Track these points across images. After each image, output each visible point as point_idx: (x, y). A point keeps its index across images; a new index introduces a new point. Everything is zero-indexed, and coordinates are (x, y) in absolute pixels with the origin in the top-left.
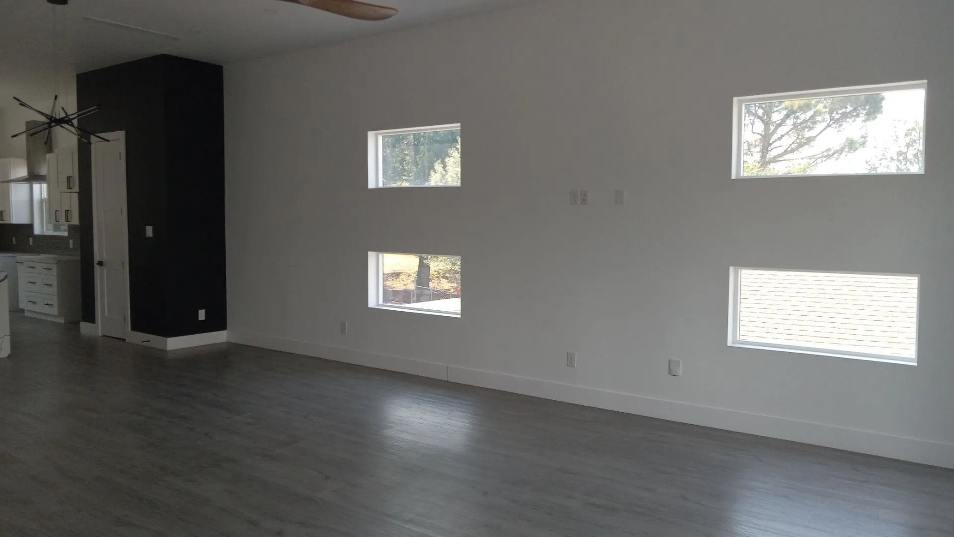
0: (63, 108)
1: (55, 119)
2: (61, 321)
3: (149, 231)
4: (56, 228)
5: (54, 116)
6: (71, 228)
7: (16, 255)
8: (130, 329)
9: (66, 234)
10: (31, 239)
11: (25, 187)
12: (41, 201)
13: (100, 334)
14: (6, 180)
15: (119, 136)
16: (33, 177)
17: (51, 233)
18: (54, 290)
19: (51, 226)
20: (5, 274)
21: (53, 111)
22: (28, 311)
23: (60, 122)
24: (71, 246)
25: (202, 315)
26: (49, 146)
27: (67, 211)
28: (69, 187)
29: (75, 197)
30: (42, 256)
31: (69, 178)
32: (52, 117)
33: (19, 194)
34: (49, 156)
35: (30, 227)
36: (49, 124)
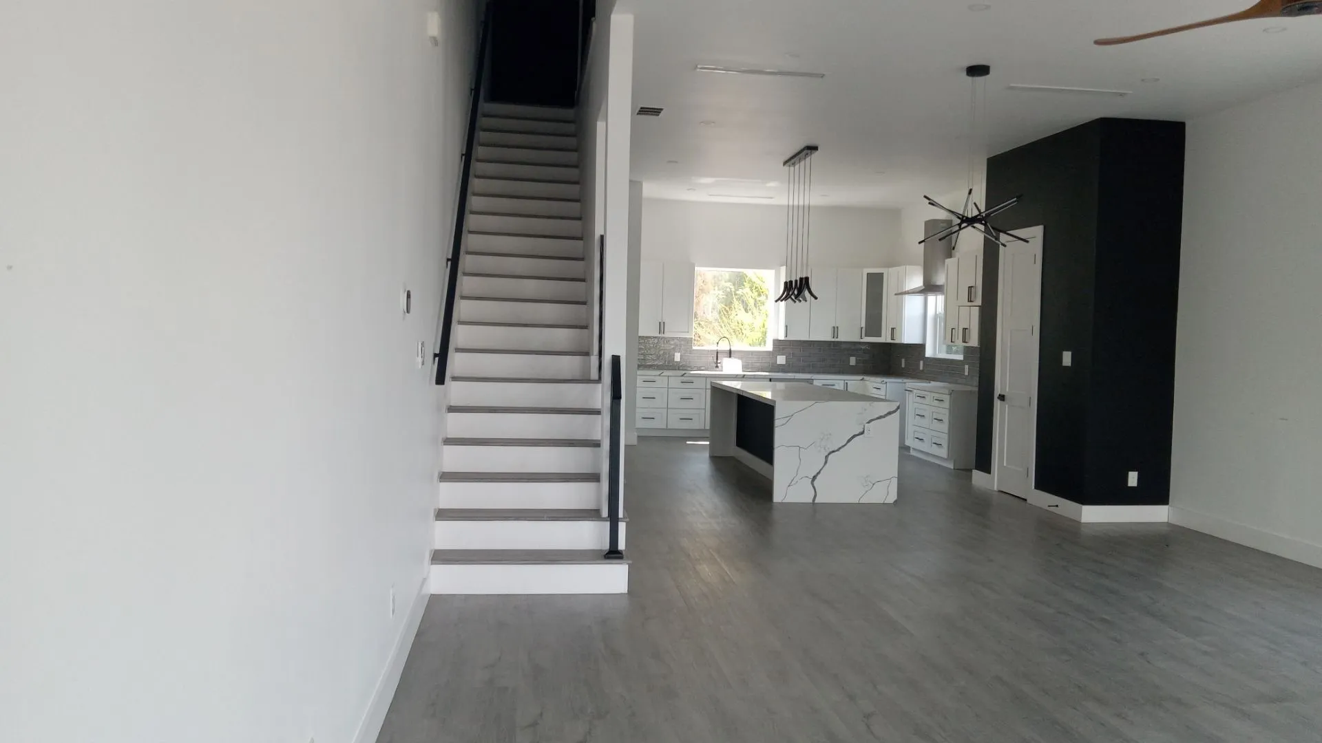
0: (975, 204)
1: (967, 218)
2: (951, 466)
3: (1067, 358)
4: (949, 351)
5: (966, 215)
6: (968, 351)
7: (905, 380)
8: (1033, 487)
9: (960, 357)
10: (921, 363)
11: (919, 299)
12: (936, 316)
13: (996, 488)
14: (900, 292)
15: (1035, 233)
16: (929, 287)
17: (943, 355)
18: (945, 427)
19: (944, 347)
20: (898, 404)
21: (964, 212)
22: (914, 449)
23: (971, 221)
24: (966, 374)
25: (1133, 479)
26: (950, 251)
27: (965, 329)
28: (970, 300)
29: (975, 312)
30: (933, 384)
31: (970, 288)
32: (963, 216)
33: (913, 307)
34: (948, 261)
35: (921, 347)
36: (960, 225)
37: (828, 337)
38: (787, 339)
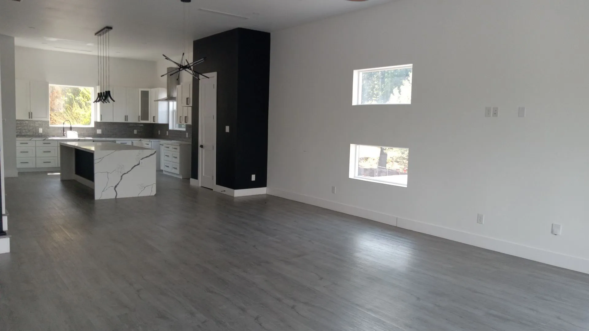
0: (186, 60)
1: (183, 66)
2: (181, 177)
3: (227, 129)
4: (180, 126)
5: (182, 65)
6: (187, 126)
7: (160, 140)
8: (215, 184)
9: (184, 129)
10: (167, 132)
11: (165, 103)
12: (173, 111)
13: (200, 186)
14: (157, 99)
15: (213, 75)
16: (170, 98)
17: (177, 128)
18: (178, 160)
19: (177, 125)
20: (155, 151)
21: (181, 63)
22: (165, 171)
23: (185, 68)
24: (187, 136)
25: (253, 178)
26: (178, 81)
27: (186, 117)
28: (187, 104)
29: (190, 109)
30: (173, 141)
31: (187, 98)
32: (181, 65)
33: (162, 107)
34: (178, 86)
35: (167, 125)
36: (179, 69)
37: (122, 120)
38: (101, 121)
